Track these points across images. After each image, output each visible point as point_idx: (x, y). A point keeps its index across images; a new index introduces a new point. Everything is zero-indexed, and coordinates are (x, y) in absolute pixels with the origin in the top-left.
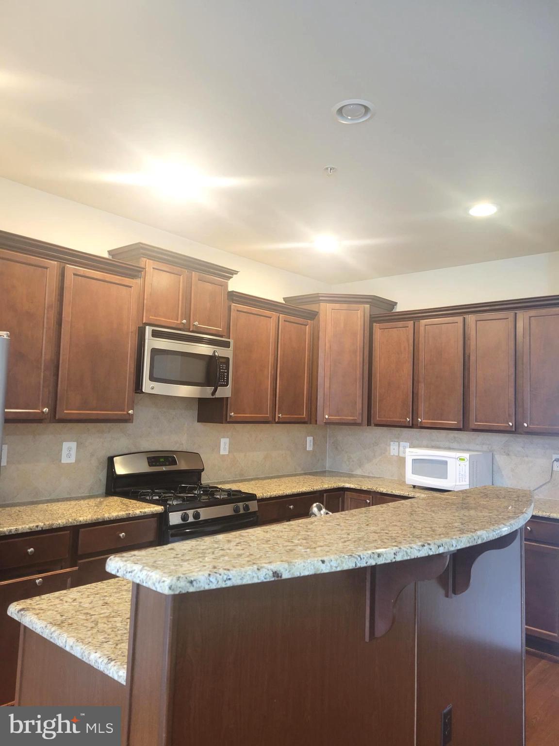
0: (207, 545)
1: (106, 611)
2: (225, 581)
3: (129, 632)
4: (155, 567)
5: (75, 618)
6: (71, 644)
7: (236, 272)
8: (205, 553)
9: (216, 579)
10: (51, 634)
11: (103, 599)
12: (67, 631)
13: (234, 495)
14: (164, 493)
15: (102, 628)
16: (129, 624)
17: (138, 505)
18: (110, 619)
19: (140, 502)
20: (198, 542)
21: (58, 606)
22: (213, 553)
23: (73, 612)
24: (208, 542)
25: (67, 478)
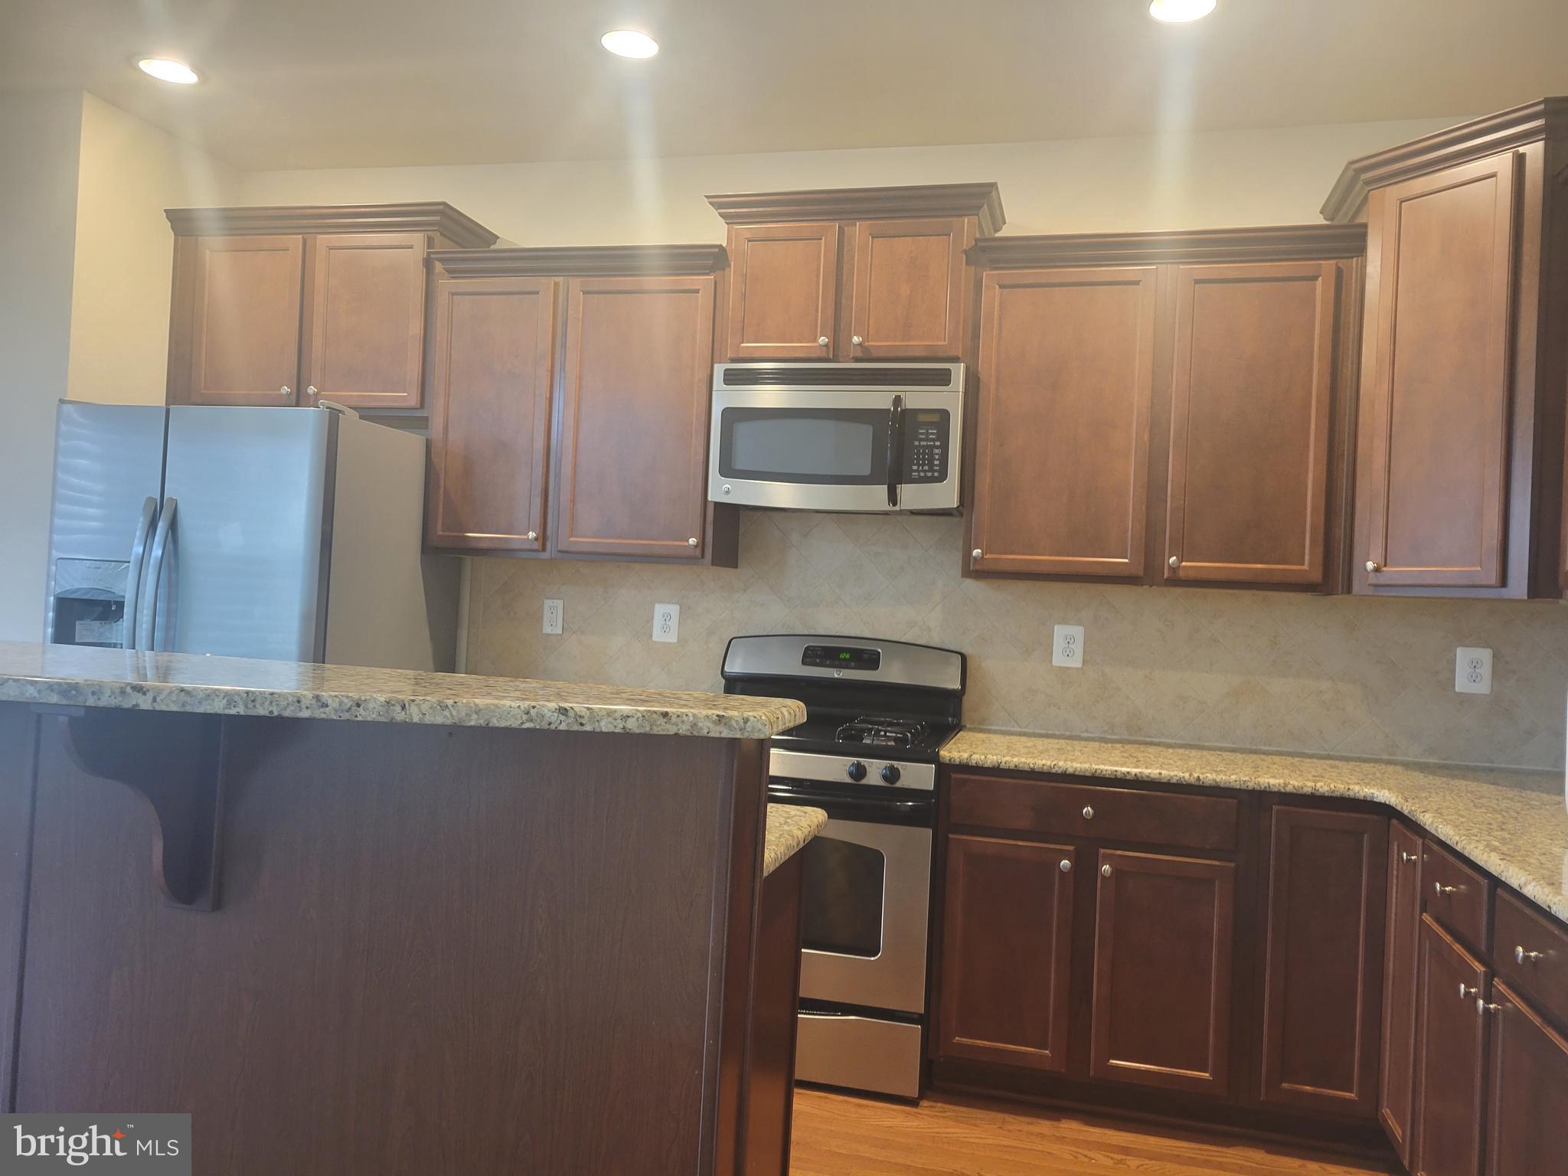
25: (663, 670)
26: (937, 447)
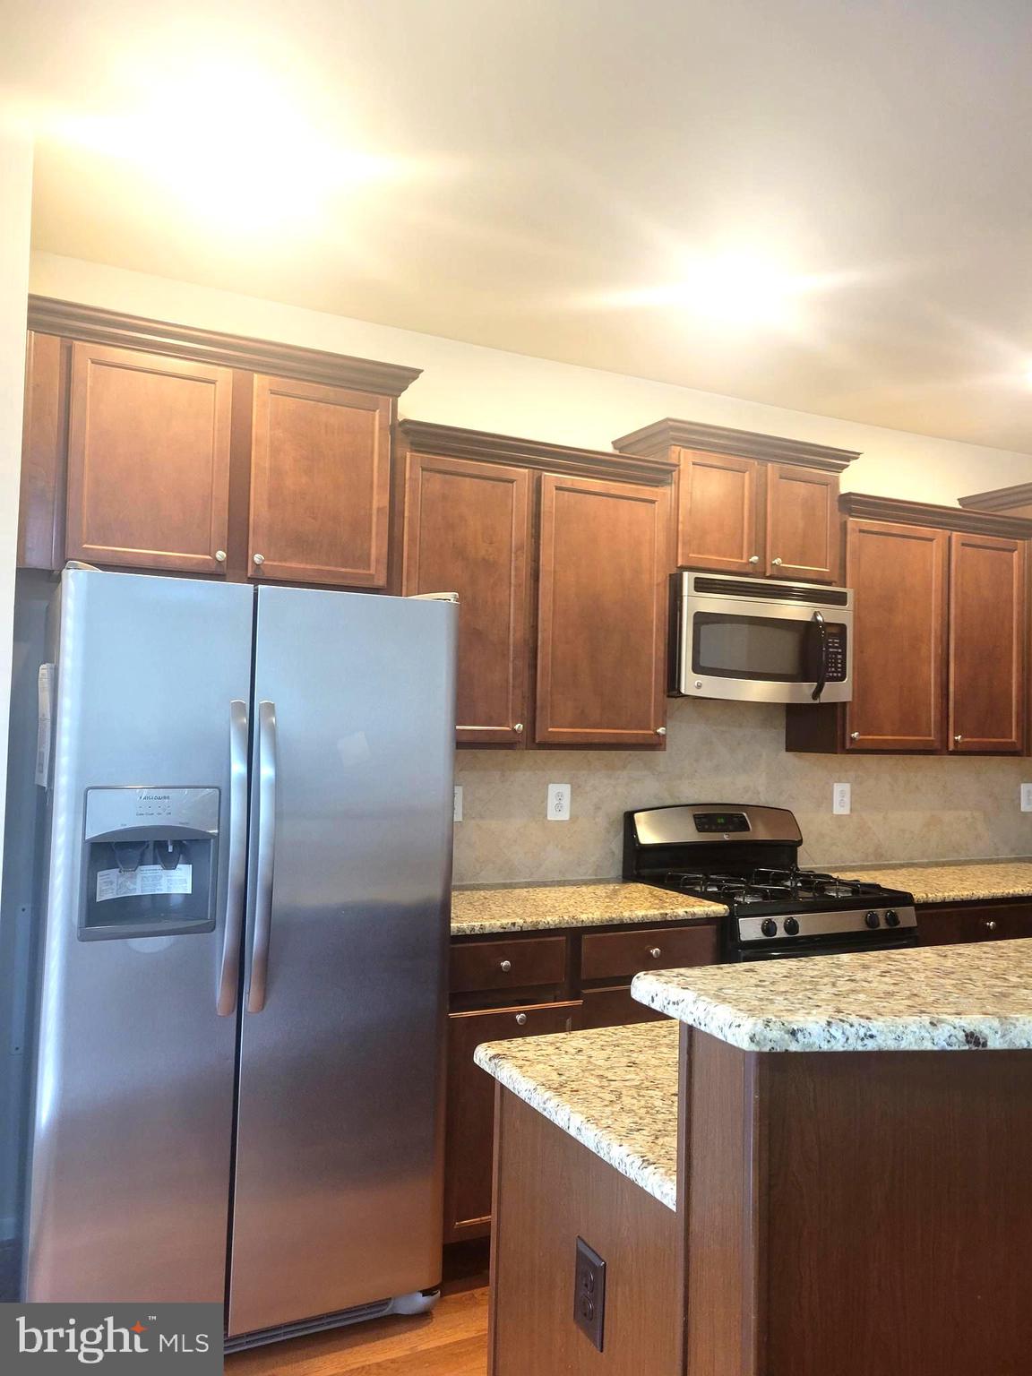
0: (820, 970)
1: (633, 1076)
2: (862, 1039)
3: (678, 1119)
4: (720, 997)
5: (583, 1082)
6: (578, 1125)
7: (854, 456)
8: (817, 983)
9: (843, 1033)
10: (545, 1103)
11: (628, 1056)
12: (570, 1101)
13: (864, 893)
14: (726, 881)
15: (628, 1106)
16: (676, 1104)
17: (680, 900)
18: (643, 1092)
19: (685, 896)
20: (802, 963)
21: (553, 1057)
22: (834, 985)
23: (579, 1071)
24: (822, 964)
25: (557, 846)
26: (840, 653)
